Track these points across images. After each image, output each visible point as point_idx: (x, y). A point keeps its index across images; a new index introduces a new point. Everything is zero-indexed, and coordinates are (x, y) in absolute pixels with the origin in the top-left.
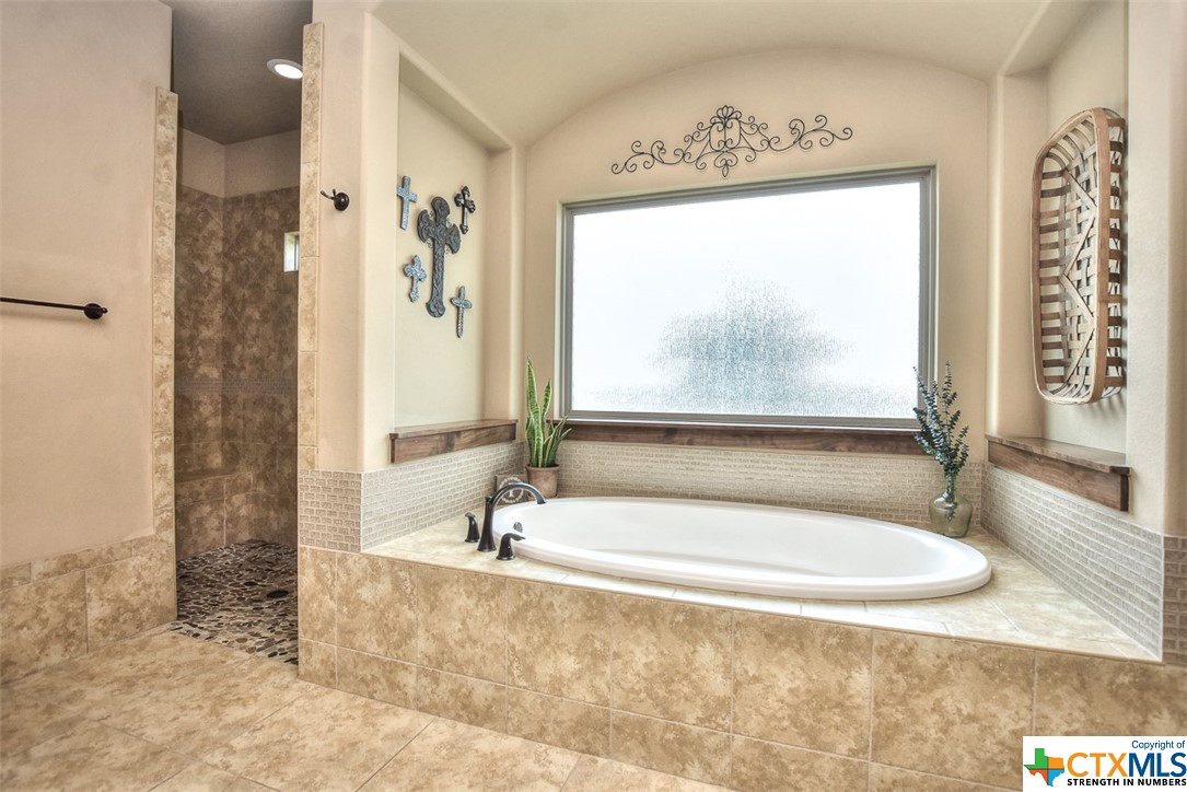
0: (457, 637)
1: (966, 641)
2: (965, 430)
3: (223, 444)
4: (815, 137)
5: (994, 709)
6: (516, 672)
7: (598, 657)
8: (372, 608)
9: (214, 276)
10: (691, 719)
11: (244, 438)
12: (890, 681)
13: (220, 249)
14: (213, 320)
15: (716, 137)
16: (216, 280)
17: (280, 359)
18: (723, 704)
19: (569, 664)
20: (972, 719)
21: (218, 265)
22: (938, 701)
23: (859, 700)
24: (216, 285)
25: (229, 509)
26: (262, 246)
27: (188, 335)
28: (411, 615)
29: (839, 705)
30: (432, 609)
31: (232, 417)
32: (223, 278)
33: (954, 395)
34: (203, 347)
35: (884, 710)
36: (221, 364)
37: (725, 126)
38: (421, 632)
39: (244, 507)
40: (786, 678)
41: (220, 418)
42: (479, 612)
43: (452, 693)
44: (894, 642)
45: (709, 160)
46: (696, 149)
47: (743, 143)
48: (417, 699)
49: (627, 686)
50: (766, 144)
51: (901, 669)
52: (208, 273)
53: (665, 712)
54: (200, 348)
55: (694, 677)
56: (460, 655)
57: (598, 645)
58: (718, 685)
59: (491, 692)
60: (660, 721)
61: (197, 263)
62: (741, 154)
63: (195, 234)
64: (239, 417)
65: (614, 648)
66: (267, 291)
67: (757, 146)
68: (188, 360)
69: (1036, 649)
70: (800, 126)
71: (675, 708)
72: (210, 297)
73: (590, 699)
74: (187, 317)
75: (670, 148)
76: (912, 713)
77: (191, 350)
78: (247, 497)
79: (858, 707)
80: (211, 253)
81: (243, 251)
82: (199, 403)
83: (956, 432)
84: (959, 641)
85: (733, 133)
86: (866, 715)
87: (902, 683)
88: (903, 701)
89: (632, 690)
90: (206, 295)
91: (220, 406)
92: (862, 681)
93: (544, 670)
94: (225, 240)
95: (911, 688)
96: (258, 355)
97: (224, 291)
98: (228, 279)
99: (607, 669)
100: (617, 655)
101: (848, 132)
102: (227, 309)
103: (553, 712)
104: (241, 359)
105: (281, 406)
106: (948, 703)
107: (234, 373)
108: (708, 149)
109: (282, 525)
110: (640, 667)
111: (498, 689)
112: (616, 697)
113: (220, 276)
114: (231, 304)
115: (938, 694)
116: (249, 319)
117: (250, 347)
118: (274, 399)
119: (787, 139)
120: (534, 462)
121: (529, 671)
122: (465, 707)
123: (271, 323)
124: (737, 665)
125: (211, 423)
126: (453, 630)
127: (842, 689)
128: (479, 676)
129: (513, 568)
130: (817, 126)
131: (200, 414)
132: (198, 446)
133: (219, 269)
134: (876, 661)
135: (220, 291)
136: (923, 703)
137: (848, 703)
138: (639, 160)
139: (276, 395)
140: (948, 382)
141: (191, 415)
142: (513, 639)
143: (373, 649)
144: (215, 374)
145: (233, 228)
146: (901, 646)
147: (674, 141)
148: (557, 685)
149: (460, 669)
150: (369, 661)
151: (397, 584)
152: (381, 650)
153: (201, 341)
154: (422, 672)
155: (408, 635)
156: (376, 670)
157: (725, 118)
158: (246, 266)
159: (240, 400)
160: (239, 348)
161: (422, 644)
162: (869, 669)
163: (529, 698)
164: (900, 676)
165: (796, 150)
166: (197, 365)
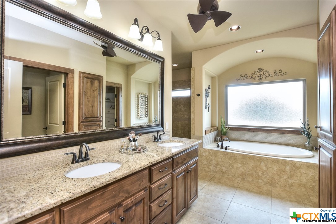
0: (220, 161)
1: (304, 162)
2: (311, 131)
4: (279, 74)
5: (308, 172)
6: (230, 166)
7: (244, 164)
8: (205, 156)
10: (260, 173)
12: (292, 168)
15: (258, 74)
18: (265, 171)
19: (239, 165)
20: (305, 173)
22: (300, 171)
23: (287, 171)
28: (212, 158)
29: (284, 171)
30: (216, 157)
33: (309, 124)
35: (291, 172)
37: (260, 72)
38: (214, 160)
40: (275, 167)
42: (224, 157)
43: (219, 169)
44: (293, 163)
45: (257, 78)
46: (254, 76)
47: (264, 75)
48: (213, 170)
49: (249, 168)
50: (269, 75)
51: (294, 166)
53: (256, 172)
55: (260, 167)
56: (221, 164)
57: (244, 162)
58: (265, 168)
59: (226, 169)
60: (255, 173)
62: (264, 77)
65: (247, 163)
67: (267, 75)
69: (315, 164)
70: (276, 72)
71: (257, 172)
73: (243, 170)
75: (248, 76)
76: (296, 173)
79: (287, 172)
83: (309, 131)
84: (303, 162)
85: (262, 73)
86: (289, 173)
87: (294, 168)
88: (294, 171)
89: (250, 169)
92: (288, 168)
93: (235, 166)
95: (295, 169)
99: (246, 166)
100: (248, 164)
101: (286, 73)
103: (237, 172)
106: (302, 171)
108: (257, 76)
110: (252, 166)
111: (227, 169)
112: (248, 170)
115: (300, 170)
119: (273, 74)
120: (222, 134)
121: (233, 166)
122: (221, 171)
124: (267, 165)
126: (219, 160)
127: (285, 169)
128: (224, 167)
129: (228, 151)
130: (280, 72)
134: (290, 165)
136: (298, 171)
137: (285, 171)
138: (242, 78)
140: (308, 122)
142: (230, 161)
143: (205, 163)
146: (294, 163)
147: (249, 74)
148: (237, 168)
149: (220, 166)
150: (204, 165)
151: (209, 153)
152: (207, 163)
154: (214, 166)
155: (212, 160)
156: (206, 166)
157: (260, 70)
161: (214, 162)
162: (289, 166)
163: (233, 170)
164: (294, 167)
165: (275, 77)
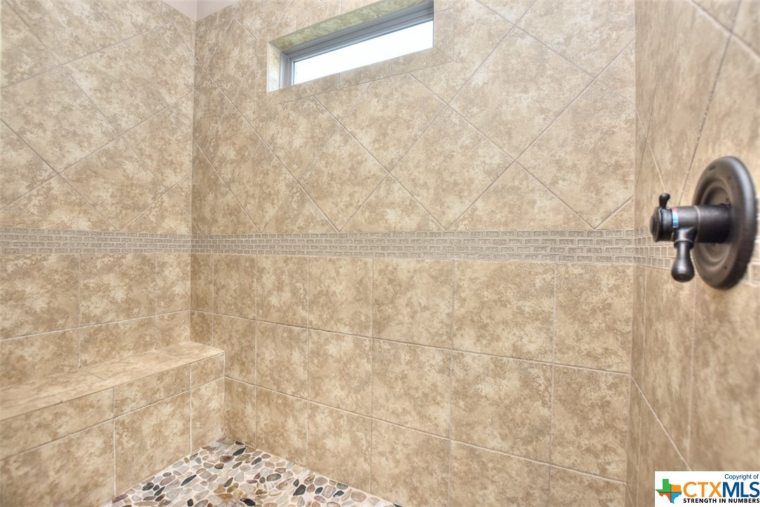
3: (192, 314)
9: (184, 111)
11: (216, 308)
13: (191, 81)
14: (181, 164)
16: (186, 116)
17: (261, 207)
21: (188, 99)
24: (186, 122)
25: (197, 403)
26: (239, 66)
27: (150, 179)
31: (202, 282)
32: (194, 116)
34: (170, 196)
36: (189, 217)
39: (216, 397)
41: (189, 283)
52: (176, 105)
54: (165, 197)
61: (163, 91)
63: (161, 55)
64: (210, 283)
66: (245, 122)
68: (150, 211)
72: (179, 135)
74: (150, 156)
77: (154, 198)
78: (218, 384)
80: (180, 81)
81: (217, 77)
82: (164, 264)
90: (173, 131)
91: (189, 268)
94: (197, 69)
96: (232, 204)
97: (195, 130)
98: (200, 114)
102: (198, 151)
104: (213, 211)
105: (261, 271)
107: (205, 228)
109: (262, 426)
113: (190, 112)
114: (203, 145)
116: (223, 161)
117: (224, 194)
118: (252, 260)
123: (250, 163)
125: (178, 289)
131: (164, 279)
132: (162, 319)
133: (191, 104)
135: (191, 131)
139: (254, 256)
141: (154, 280)
144: (184, 229)
145: (206, 52)
153: (168, 189)
158: (220, 95)
159: (212, 261)
160: (211, 197)
166: (162, 217)
